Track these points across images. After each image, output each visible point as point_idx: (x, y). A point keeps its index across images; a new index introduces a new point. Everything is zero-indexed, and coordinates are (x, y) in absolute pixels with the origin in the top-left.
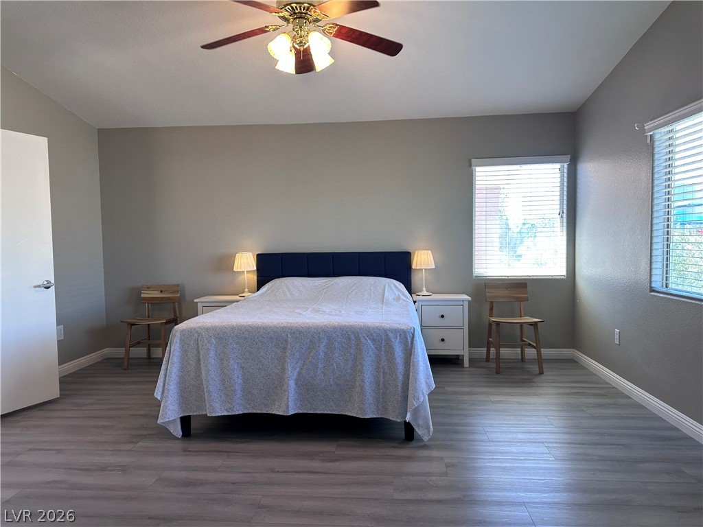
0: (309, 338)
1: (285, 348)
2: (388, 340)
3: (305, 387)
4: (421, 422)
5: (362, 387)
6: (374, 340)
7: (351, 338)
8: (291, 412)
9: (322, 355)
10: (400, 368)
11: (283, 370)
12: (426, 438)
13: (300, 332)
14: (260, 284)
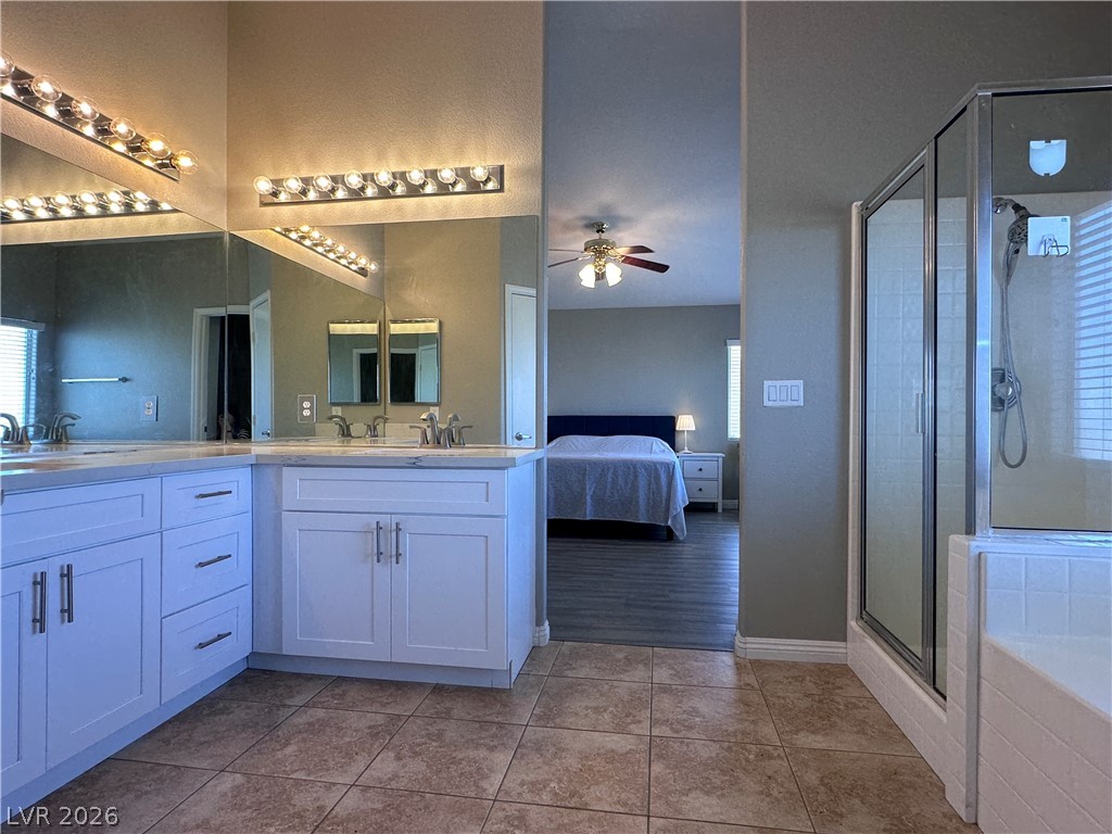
0: (603, 467)
1: (584, 474)
2: (656, 469)
3: (599, 501)
4: (678, 527)
5: (637, 502)
6: (646, 469)
7: (631, 468)
8: (588, 518)
9: (610, 480)
10: (665, 489)
11: (584, 489)
12: (681, 538)
13: (595, 463)
14: (550, 440)
